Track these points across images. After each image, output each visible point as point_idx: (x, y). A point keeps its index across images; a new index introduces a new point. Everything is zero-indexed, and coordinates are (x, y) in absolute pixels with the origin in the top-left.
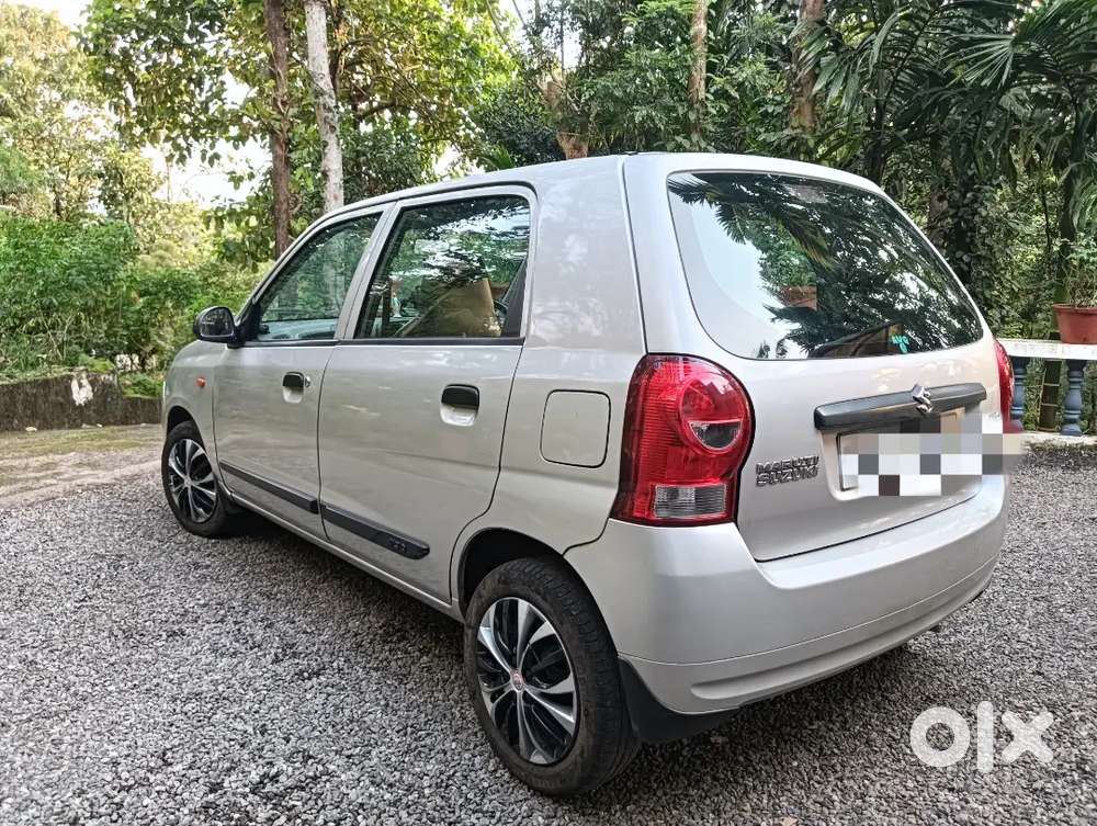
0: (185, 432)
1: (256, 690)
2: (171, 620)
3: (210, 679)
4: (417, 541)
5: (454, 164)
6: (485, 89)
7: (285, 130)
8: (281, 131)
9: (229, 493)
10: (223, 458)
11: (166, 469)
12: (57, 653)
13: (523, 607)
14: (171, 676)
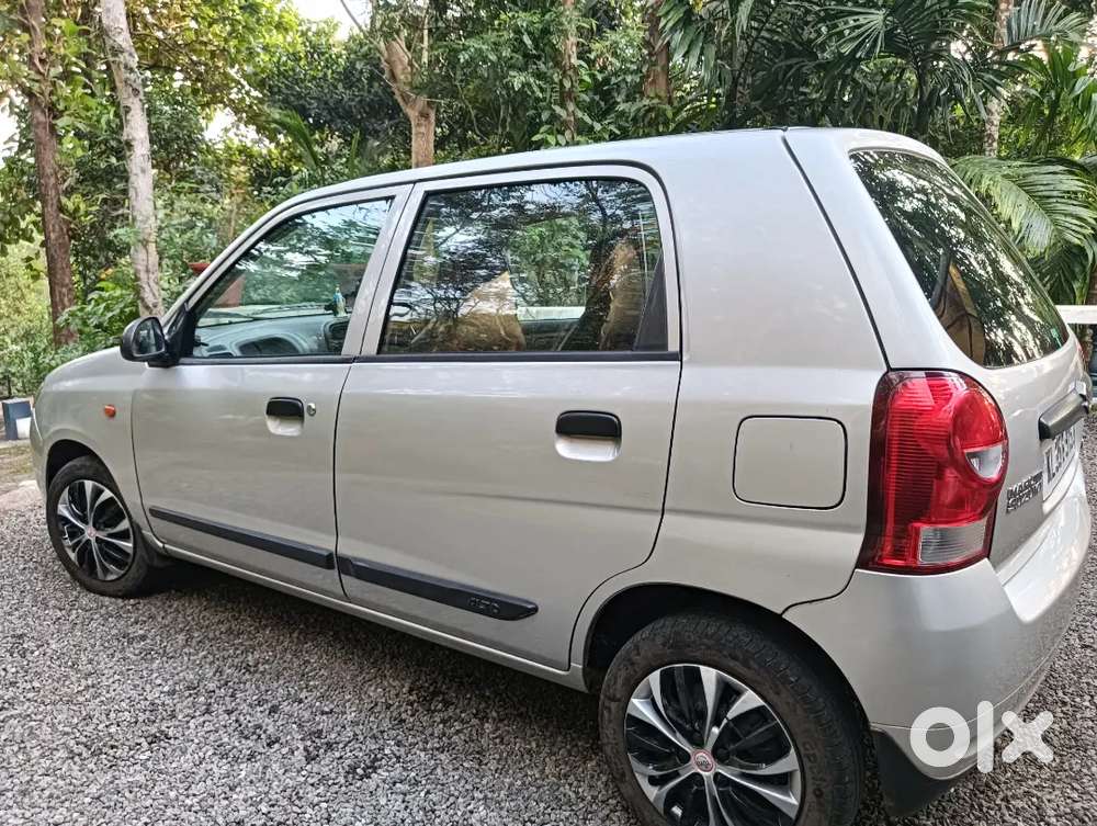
0: (83, 472)
1: (313, 806)
2: (141, 719)
3: (242, 796)
4: (519, 599)
5: (226, 130)
6: (266, 48)
7: (47, 94)
8: (42, 94)
9: (161, 545)
10: (150, 503)
11: (53, 518)
12: (10, 794)
13: (709, 675)
14: (188, 802)
